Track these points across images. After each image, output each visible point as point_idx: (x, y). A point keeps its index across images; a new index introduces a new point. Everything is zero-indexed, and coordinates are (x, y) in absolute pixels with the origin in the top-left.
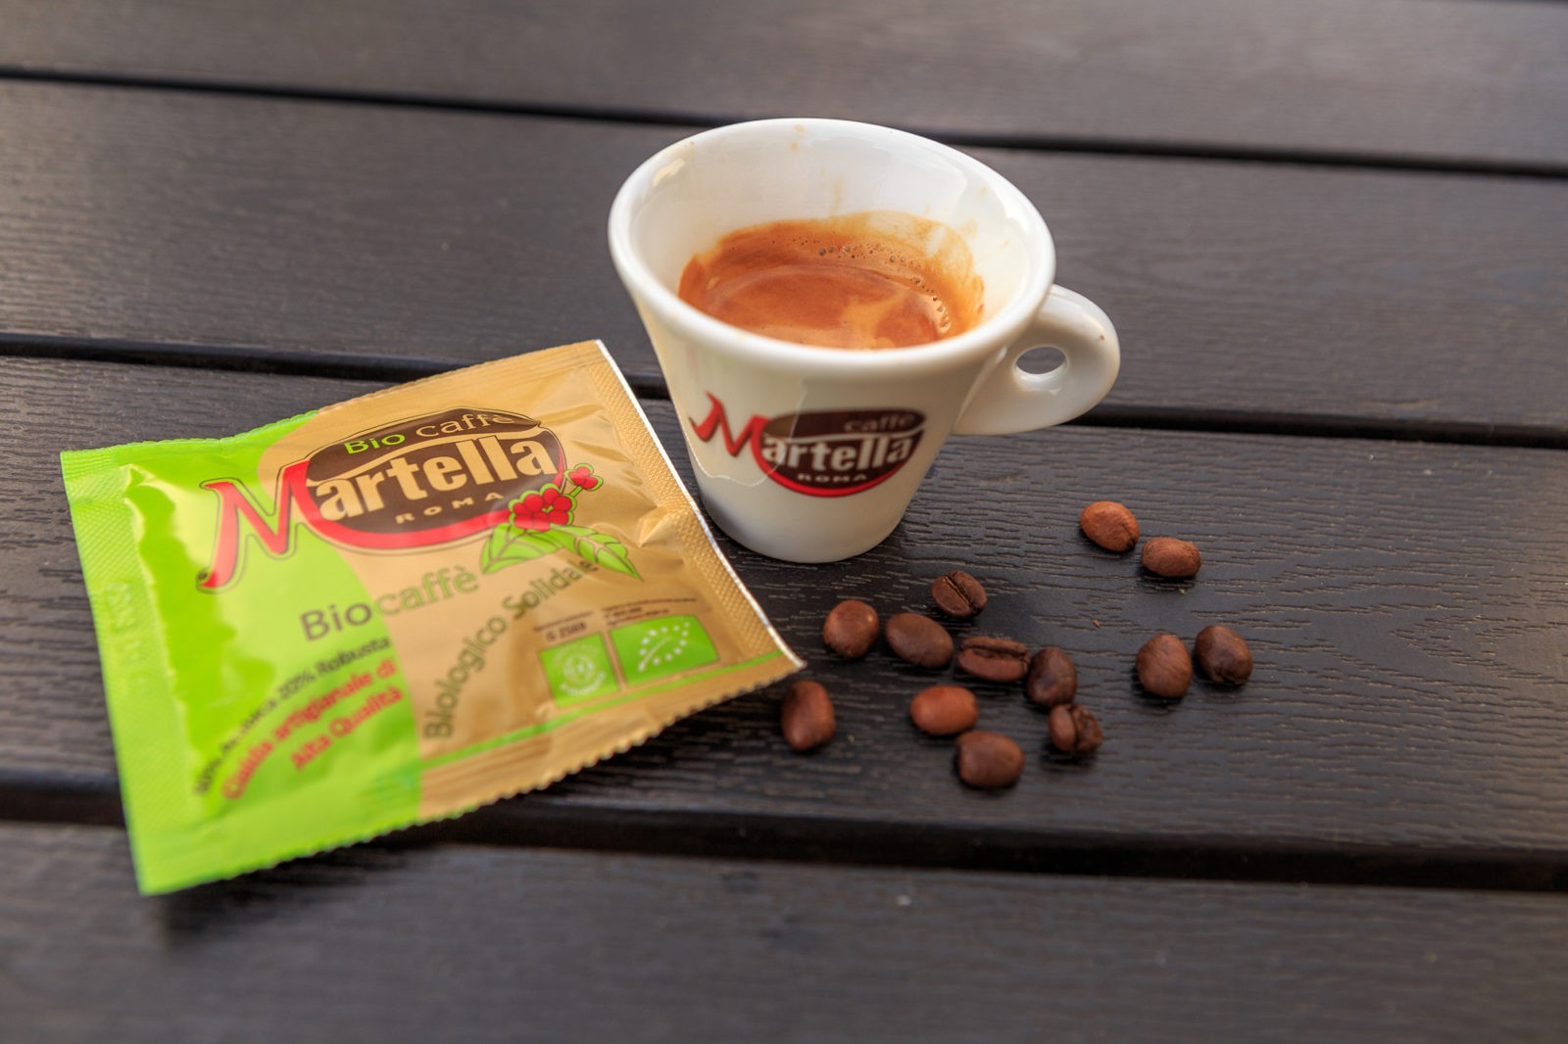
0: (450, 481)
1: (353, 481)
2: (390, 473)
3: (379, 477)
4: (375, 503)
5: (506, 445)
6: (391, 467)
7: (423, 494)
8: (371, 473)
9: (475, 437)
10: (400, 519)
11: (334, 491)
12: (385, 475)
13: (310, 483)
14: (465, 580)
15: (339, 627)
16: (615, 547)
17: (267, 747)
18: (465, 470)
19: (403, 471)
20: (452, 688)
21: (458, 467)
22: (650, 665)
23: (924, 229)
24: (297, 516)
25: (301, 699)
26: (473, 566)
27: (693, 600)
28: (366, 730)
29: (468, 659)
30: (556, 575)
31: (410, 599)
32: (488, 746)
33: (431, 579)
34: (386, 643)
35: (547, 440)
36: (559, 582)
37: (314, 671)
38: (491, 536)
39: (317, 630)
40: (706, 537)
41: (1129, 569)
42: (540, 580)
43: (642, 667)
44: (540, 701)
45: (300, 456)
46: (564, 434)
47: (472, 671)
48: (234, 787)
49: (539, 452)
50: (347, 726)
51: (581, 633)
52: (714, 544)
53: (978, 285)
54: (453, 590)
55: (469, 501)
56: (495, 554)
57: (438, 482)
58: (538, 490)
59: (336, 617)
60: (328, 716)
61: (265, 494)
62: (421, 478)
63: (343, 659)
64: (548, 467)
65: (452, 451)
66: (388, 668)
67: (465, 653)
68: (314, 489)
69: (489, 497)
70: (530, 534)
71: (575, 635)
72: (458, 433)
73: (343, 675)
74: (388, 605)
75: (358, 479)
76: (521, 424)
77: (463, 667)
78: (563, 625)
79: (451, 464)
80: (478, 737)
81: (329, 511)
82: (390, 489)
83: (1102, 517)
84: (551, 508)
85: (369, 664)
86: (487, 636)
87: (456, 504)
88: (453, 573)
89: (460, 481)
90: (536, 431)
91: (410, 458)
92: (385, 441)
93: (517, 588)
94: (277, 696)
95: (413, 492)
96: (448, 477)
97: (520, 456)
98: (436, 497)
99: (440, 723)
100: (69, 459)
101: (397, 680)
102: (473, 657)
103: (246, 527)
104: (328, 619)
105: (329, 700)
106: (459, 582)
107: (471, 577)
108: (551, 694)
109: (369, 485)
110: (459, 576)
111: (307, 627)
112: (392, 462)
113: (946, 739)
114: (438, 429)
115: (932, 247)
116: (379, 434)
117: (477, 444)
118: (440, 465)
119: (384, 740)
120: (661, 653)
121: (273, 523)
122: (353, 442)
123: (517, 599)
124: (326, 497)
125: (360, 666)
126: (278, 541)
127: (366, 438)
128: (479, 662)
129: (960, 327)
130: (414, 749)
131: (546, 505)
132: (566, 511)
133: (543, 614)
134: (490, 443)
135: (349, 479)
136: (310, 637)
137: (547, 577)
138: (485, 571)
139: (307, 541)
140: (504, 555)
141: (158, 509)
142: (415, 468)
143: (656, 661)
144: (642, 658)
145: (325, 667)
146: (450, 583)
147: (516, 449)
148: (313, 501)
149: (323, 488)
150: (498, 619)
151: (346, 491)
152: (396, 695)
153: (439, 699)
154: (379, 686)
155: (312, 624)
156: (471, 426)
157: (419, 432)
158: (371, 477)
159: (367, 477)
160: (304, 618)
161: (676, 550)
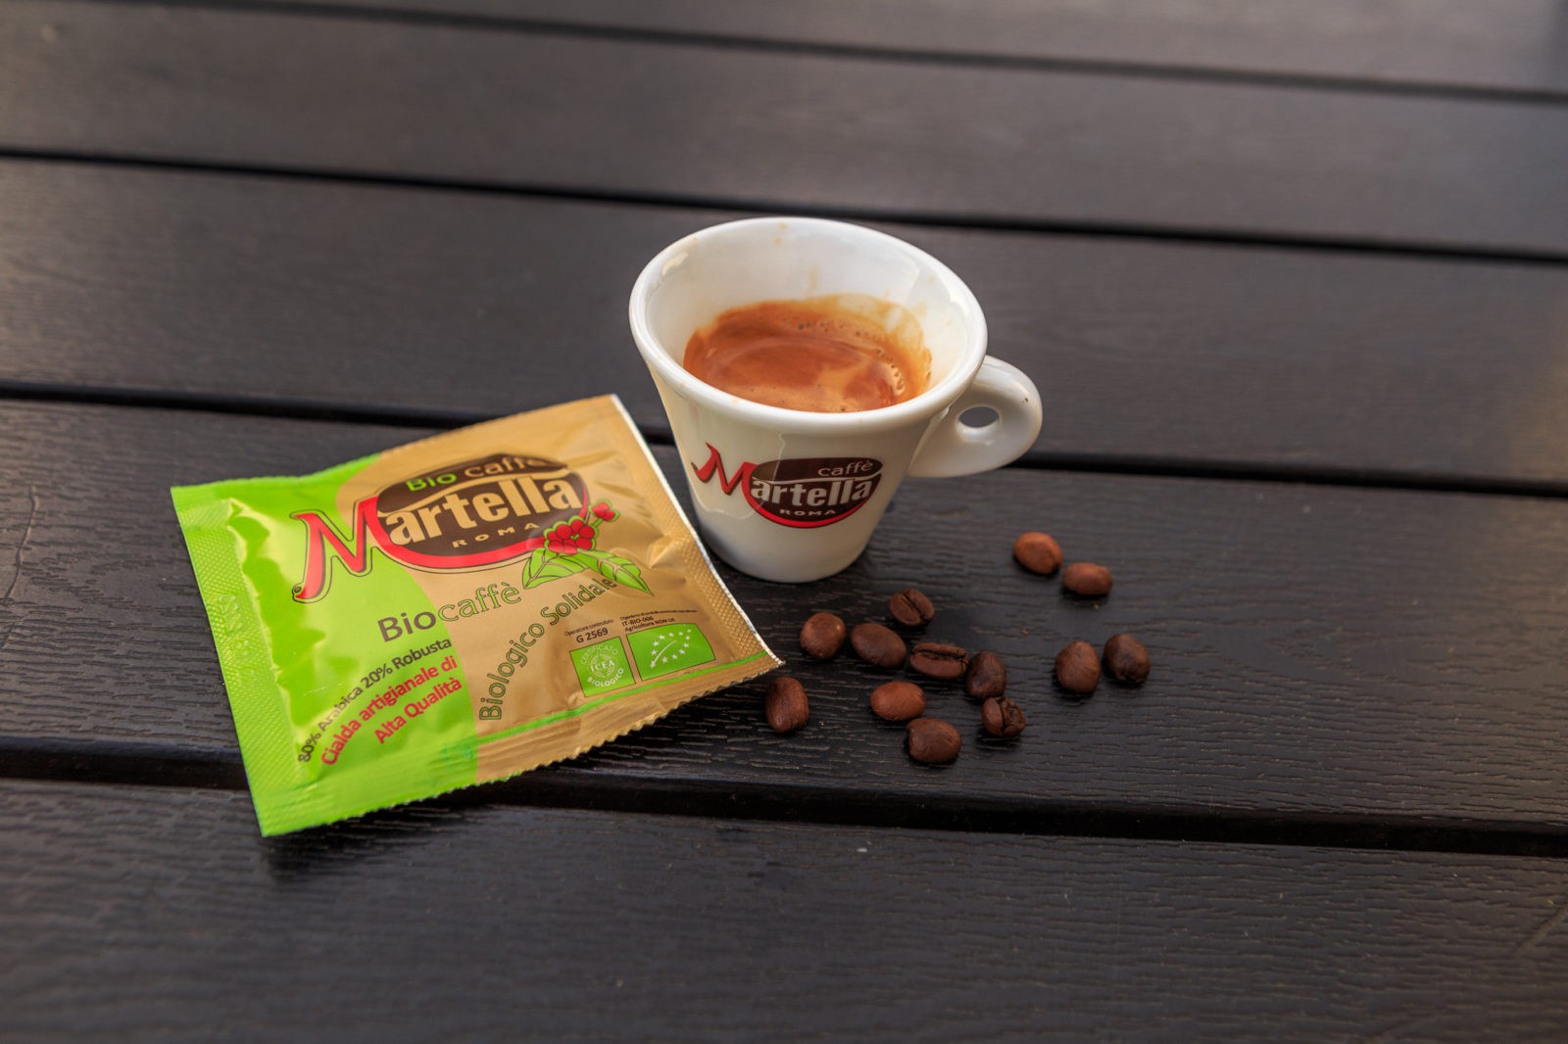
0: (495, 513)
1: (415, 513)
2: (446, 506)
3: (437, 510)
4: (435, 531)
5: (540, 484)
6: (445, 501)
7: (473, 524)
8: (430, 506)
9: (514, 477)
10: (455, 544)
11: (401, 521)
12: (442, 508)
13: (380, 514)
14: (510, 593)
15: (410, 631)
16: (628, 568)
17: (356, 725)
18: (507, 504)
19: (456, 506)
20: (500, 681)
21: (501, 502)
22: (659, 663)
23: (885, 309)
24: (371, 541)
25: (381, 688)
26: (517, 583)
27: (695, 611)
28: (432, 713)
29: (514, 657)
30: (583, 590)
31: (466, 608)
32: (530, 726)
33: (483, 593)
34: (448, 644)
35: (573, 480)
36: (586, 596)
37: (391, 665)
38: (531, 558)
39: (392, 633)
40: (705, 561)
41: (1053, 589)
42: (570, 594)
43: (653, 664)
44: (571, 692)
45: (371, 492)
46: (587, 474)
47: (517, 666)
48: (330, 756)
49: (567, 490)
50: (418, 709)
51: (604, 637)
52: (711, 567)
53: (927, 356)
54: (501, 602)
55: (511, 530)
56: (533, 574)
57: (486, 515)
58: (567, 521)
59: (406, 622)
60: (403, 701)
61: (344, 523)
62: (471, 510)
63: (414, 656)
64: (575, 503)
65: (495, 488)
66: (449, 663)
67: (511, 651)
68: (383, 520)
69: (527, 527)
70: (561, 557)
71: (598, 639)
72: (499, 474)
73: (414, 669)
74: (448, 613)
75: (419, 511)
76: (552, 466)
77: (510, 662)
78: (589, 631)
79: (495, 499)
80: (522, 719)
81: (397, 537)
82: (446, 519)
83: (1032, 546)
84: (578, 536)
85: (434, 660)
86: (529, 639)
87: (501, 532)
88: (500, 588)
89: (503, 513)
90: (563, 473)
91: (461, 494)
92: (440, 480)
93: (553, 601)
94: (363, 686)
95: (465, 522)
96: (494, 510)
97: (552, 493)
98: (484, 526)
99: (490, 709)
100: (179, 494)
101: (455, 673)
102: (518, 655)
103: (330, 550)
104: (401, 624)
105: (403, 689)
106: (505, 595)
107: (515, 591)
108: (580, 686)
109: (429, 517)
110: (505, 591)
111: (384, 630)
112: (447, 498)
113: (898, 725)
114: (483, 470)
115: (891, 323)
116: (434, 475)
117: (516, 483)
118: (487, 501)
119: (447, 722)
120: (668, 654)
121: (352, 547)
122: (413, 480)
123: (552, 610)
124: (394, 526)
125: (427, 662)
126: (358, 562)
127: (424, 477)
128: (523, 660)
129: (912, 394)
130: (472, 728)
131: (573, 533)
132: (590, 538)
133: (573, 622)
134: (526, 481)
135: (412, 512)
136: (387, 639)
137: (576, 592)
138: (526, 586)
139: (382, 563)
140: (541, 574)
141: (256, 534)
142: (465, 502)
143: (665, 660)
144: (655, 656)
145: (398, 662)
146: (498, 596)
147: (548, 487)
148: (384, 529)
149: (392, 519)
150: (538, 625)
151: (410, 522)
152: (457, 685)
153: (491, 687)
154: (443, 677)
155: (388, 628)
156: (510, 468)
157: (467, 473)
158: (430, 510)
159: (427, 509)
160: (381, 623)
161: (680, 571)
